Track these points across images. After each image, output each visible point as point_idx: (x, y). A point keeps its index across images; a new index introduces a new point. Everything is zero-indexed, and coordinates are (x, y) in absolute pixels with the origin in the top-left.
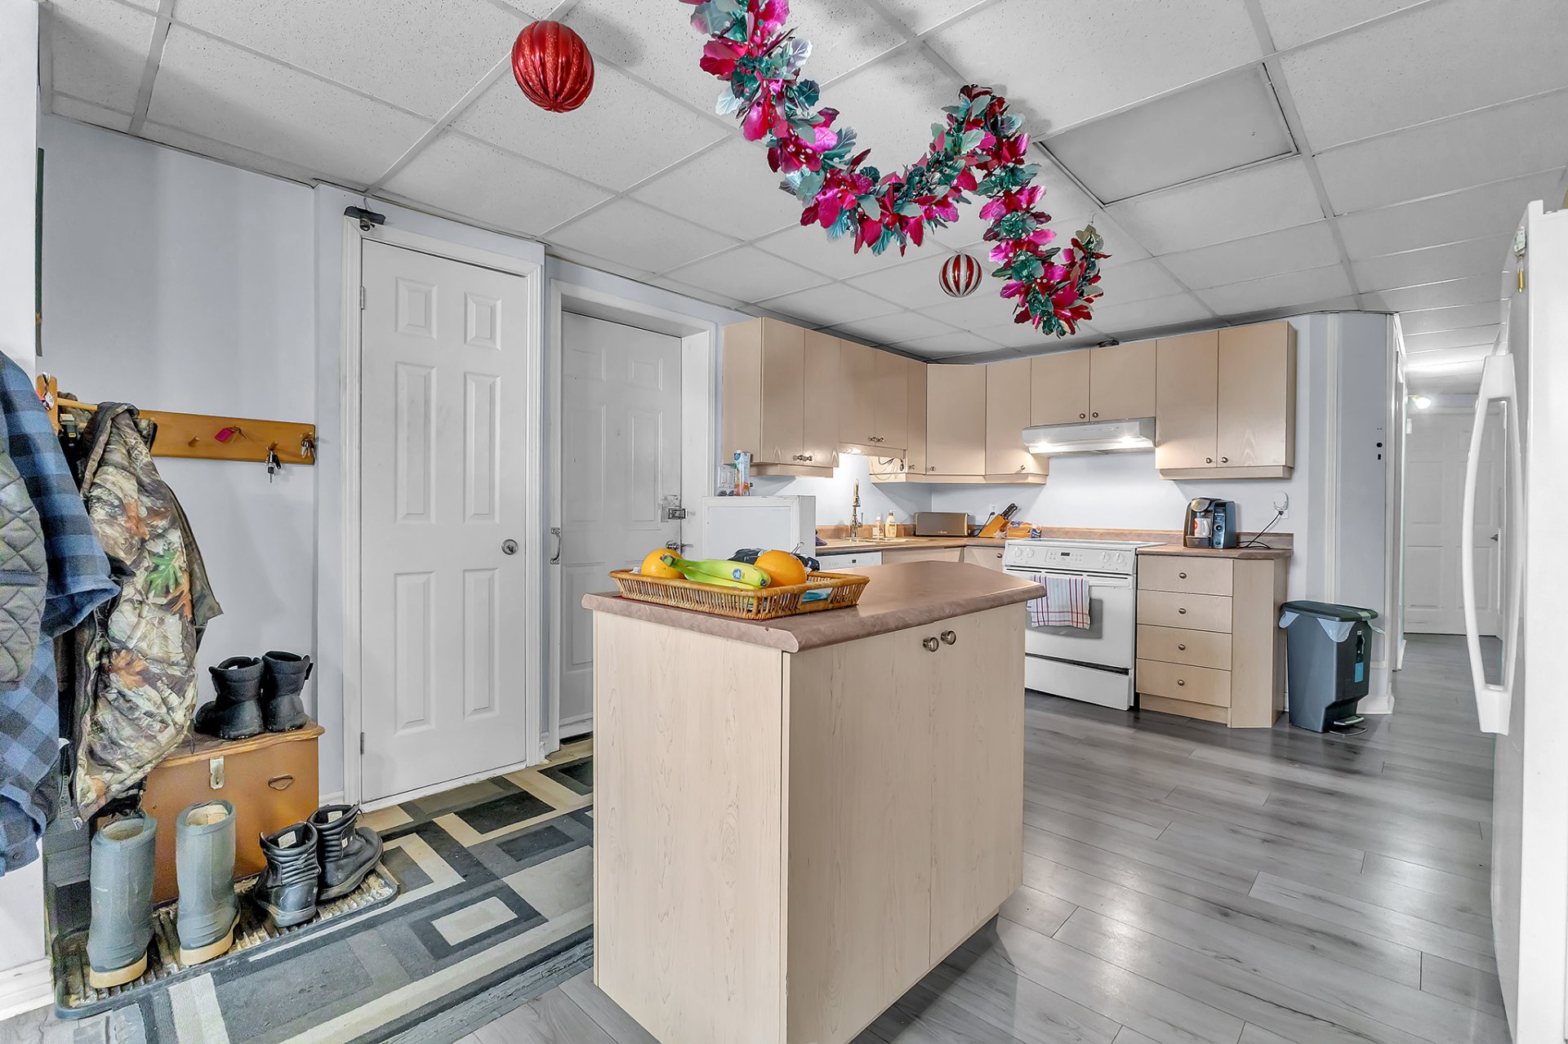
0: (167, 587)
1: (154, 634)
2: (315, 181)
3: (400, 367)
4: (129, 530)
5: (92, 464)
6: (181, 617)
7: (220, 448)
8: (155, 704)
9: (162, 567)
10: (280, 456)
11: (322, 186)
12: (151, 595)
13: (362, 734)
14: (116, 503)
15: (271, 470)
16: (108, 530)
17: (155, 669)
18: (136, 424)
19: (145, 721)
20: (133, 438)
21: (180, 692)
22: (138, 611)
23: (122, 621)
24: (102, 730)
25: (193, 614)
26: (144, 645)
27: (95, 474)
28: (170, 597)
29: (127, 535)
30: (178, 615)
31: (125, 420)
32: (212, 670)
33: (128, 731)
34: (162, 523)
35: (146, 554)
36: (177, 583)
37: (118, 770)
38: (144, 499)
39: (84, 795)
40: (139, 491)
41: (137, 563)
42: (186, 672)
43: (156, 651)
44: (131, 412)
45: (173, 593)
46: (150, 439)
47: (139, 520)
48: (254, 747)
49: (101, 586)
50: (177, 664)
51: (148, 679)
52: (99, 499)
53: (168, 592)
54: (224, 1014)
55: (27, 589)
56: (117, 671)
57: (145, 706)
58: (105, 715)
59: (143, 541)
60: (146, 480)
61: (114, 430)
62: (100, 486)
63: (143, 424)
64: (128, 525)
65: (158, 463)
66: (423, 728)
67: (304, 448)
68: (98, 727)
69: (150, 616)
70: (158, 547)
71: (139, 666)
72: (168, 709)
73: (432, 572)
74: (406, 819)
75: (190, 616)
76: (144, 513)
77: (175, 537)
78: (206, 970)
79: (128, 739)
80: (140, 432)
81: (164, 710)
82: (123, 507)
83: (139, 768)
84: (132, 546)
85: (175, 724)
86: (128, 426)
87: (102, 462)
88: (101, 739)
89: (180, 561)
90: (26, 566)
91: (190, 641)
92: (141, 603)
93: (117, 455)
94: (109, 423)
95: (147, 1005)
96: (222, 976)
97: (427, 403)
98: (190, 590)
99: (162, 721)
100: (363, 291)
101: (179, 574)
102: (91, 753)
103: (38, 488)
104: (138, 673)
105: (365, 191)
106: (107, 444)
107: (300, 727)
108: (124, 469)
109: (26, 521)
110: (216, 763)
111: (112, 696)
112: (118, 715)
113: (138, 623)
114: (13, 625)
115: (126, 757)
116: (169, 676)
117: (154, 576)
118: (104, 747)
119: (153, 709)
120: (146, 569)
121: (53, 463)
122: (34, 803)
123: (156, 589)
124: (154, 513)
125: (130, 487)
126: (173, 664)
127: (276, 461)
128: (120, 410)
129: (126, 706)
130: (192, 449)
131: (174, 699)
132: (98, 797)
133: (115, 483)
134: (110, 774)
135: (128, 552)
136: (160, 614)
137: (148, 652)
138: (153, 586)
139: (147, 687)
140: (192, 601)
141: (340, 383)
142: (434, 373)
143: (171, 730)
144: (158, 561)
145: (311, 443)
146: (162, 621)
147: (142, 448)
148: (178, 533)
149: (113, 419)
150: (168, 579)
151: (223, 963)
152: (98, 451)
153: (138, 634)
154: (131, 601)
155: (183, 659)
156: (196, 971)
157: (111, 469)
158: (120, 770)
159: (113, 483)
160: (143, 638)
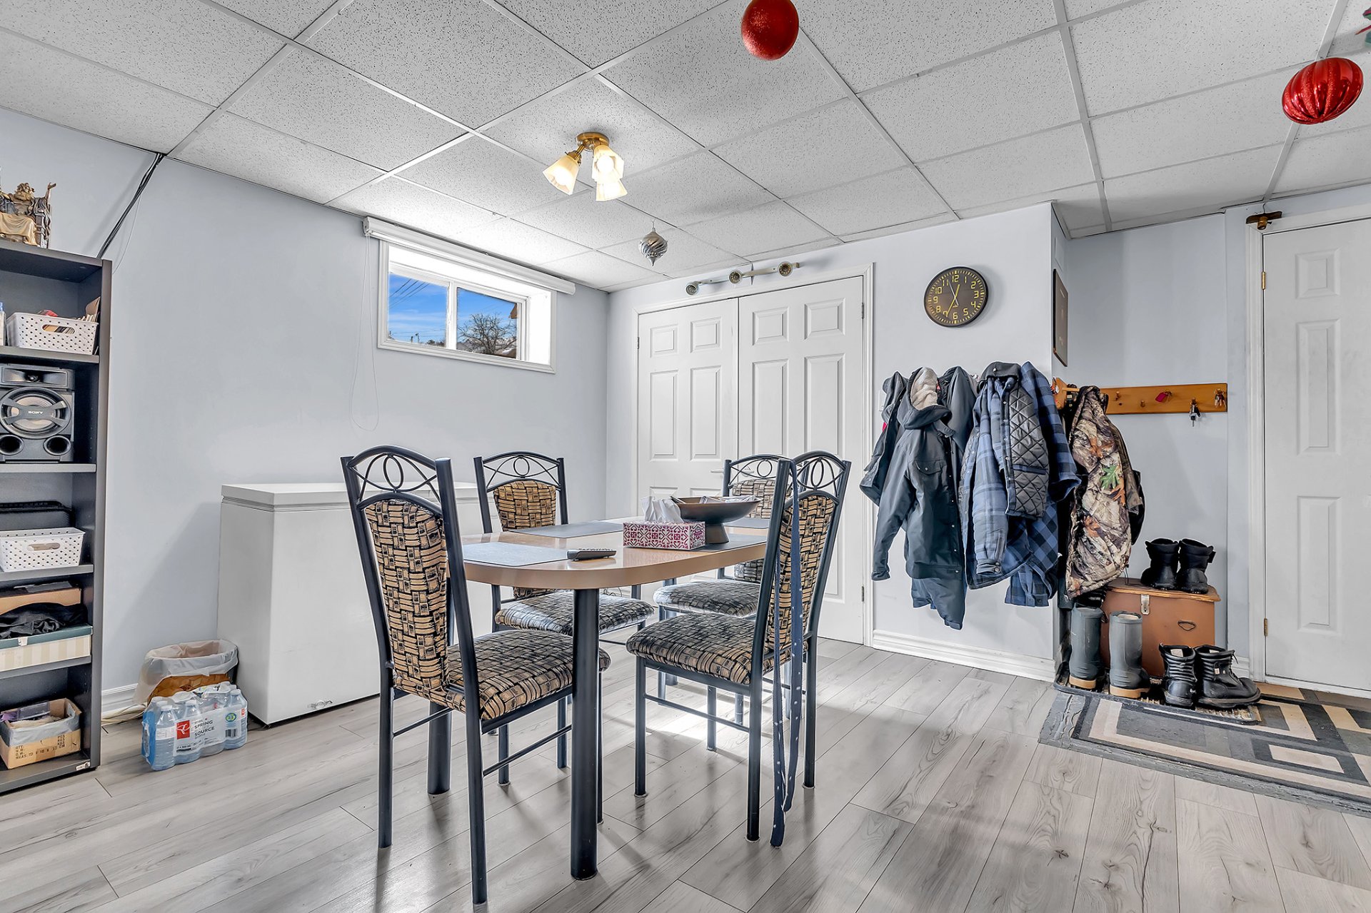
0: (1111, 485)
1: (1104, 510)
2: (1222, 210)
3: (1301, 326)
4: (1091, 453)
5: (1076, 419)
6: (1119, 503)
7: (1162, 406)
8: (1104, 548)
9: (1109, 474)
10: (1200, 408)
11: (1228, 210)
12: (1103, 489)
13: (1265, 619)
14: (1085, 438)
15: (1193, 418)
16: (1081, 452)
17: (1104, 529)
18: (1098, 396)
19: (1099, 557)
20: (1095, 404)
21: (1119, 546)
22: (1095, 496)
23: (1088, 499)
24: (1080, 556)
25: (1126, 502)
26: (1098, 515)
27: (1077, 424)
28: (1113, 491)
29: (1090, 455)
30: (1117, 502)
31: (1092, 395)
32: (1147, 543)
33: (1090, 560)
34: (1109, 450)
35: (1100, 466)
36: (1117, 484)
37: (1085, 579)
38: (1100, 436)
39: (1069, 586)
40: (1098, 432)
41: (1094, 471)
42: (1122, 535)
43: (1104, 519)
44: (1096, 390)
45: (1115, 489)
46: (1104, 404)
47: (1097, 448)
48: (1168, 595)
49: (1072, 478)
50: (1116, 529)
51: (1102, 534)
52: (1077, 436)
53: (1112, 488)
54: (1120, 718)
55: (1040, 476)
56: (1086, 526)
57: (1099, 548)
58: (1080, 549)
59: (1099, 459)
60: (1101, 426)
61: (1087, 401)
62: (1078, 430)
63: (1101, 396)
64: (1091, 450)
65: (1109, 417)
66: (1328, 633)
67: (1216, 401)
68: (1078, 555)
69: (1102, 500)
70: (1107, 463)
71: (1095, 526)
72: (1111, 554)
73: (1338, 498)
74: (1301, 697)
75: (1124, 503)
76: (1100, 444)
77: (1116, 457)
78: (1120, 701)
79: (1090, 563)
80: (1099, 400)
81: (1109, 553)
82: (1089, 441)
83: (1097, 581)
84: (1093, 461)
85: (1115, 563)
86: (1093, 398)
87: (1081, 417)
88: (1079, 561)
89: (1118, 471)
90: (1040, 465)
91: (1125, 518)
92: (1097, 492)
93: (1087, 414)
94: (1084, 397)
95: (1089, 700)
96: (1125, 707)
97: (1330, 351)
98: (1125, 488)
99: (1108, 559)
100: (1264, 275)
101: (1118, 478)
102: (1074, 567)
103: (1047, 430)
104: (1095, 529)
105: (1263, 200)
106: (1083, 407)
107: (1203, 592)
108: (1090, 420)
109: (1040, 445)
110: (1145, 599)
111: (1084, 540)
112: (1086, 550)
113: (1095, 502)
114: (1035, 490)
115: (1089, 574)
116: (1111, 535)
117: (1105, 478)
118: (1080, 565)
119: (1103, 551)
120: (1100, 474)
121: (1054, 419)
122: (1046, 578)
123: (1105, 485)
124: (1105, 444)
125: (1093, 430)
126: (1114, 528)
127: (1197, 411)
128: (1089, 390)
129: (1090, 546)
130: (1143, 409)
131: (1114, 548)
132: (1076, 590)
133: (1086, 428)
134: (1082, 580)
135: (1091, 464)
136: (1108, 500)
137: (1100, 519)
138: (1104, 483)
139: (1099, 538)
140: (1125, 495)
141: (1246, 349)
142: (1338, 325)
143: (1112, 565)
144: (1106, 470)
145: (1222, 397)
146: (1108, 503)
147: (1100, 409)
148: (1118, 455)
149: (1086, 396)
150: (1111, 481)
151: (1130, 702)
152: (1079, 412)
153: (1095, 508)
154: (1091, 490)
155: (1120, 527)
156: (1116, 699)
157: (1084, 421)
158: (1087, 580)
159: (1084, 428)
160: (1098, 511)
